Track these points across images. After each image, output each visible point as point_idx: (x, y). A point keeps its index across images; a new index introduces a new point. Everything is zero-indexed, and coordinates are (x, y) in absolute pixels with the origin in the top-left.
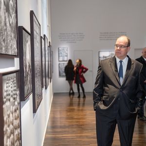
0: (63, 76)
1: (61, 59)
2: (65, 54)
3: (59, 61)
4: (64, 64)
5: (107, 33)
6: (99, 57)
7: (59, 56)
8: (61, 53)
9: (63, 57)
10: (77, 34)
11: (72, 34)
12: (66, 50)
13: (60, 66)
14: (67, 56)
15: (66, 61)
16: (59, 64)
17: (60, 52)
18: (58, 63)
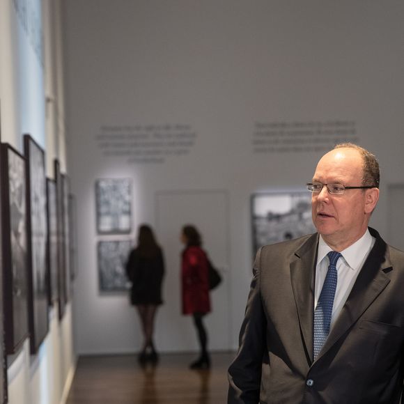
0: (115, 290)
1: (106, 224)
2: (121, 205)
3: (100, 232)
4: (117, 243)
5: (284, 125)
6: (254, 218)
7: (98, 215)
8: (107, 203)
9: (115, 216)
10: (168, 128)
11: (150, 128)
12: (124, 191)
13: (104, 250)
14: (129, 213)
15: (128, 232)
16: (100, 244)
17: (102, 198)
18: (93, 239)
